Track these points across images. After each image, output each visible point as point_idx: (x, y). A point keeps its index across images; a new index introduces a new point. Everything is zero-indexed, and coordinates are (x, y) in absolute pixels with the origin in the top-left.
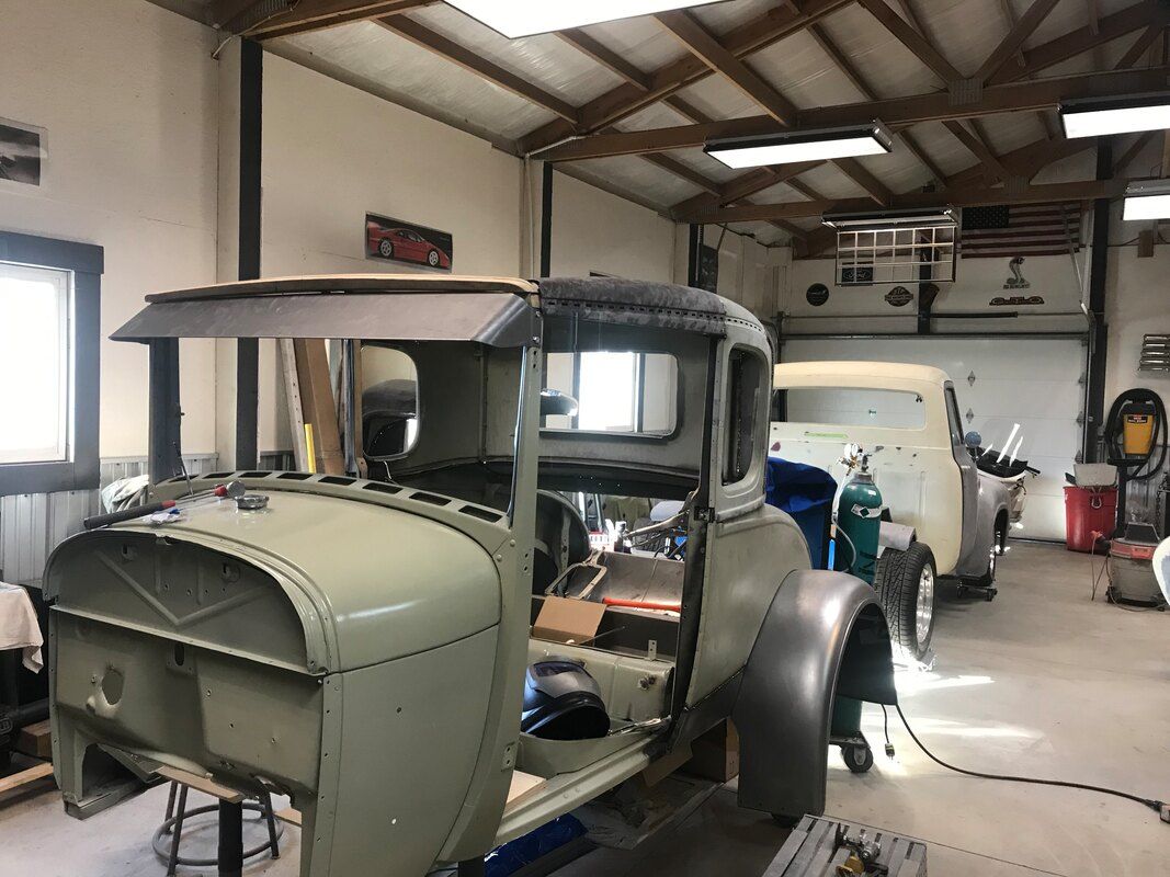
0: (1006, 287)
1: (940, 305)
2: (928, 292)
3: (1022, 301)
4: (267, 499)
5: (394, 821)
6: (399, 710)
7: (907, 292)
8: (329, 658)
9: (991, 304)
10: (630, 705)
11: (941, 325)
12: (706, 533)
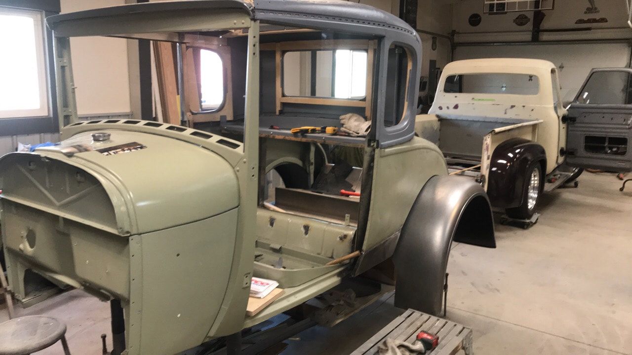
0: (585, 13)
1: (546, 24)
2: (539, 16)
3: (595, 21)
4: (109, 135)
5: (179, 315)
6: (178, 255)
7: (526, 17)
8: (131, 226)
9: (576, 23)
10: (333, 250)
11: (545, 37)
12: (374, 155)
